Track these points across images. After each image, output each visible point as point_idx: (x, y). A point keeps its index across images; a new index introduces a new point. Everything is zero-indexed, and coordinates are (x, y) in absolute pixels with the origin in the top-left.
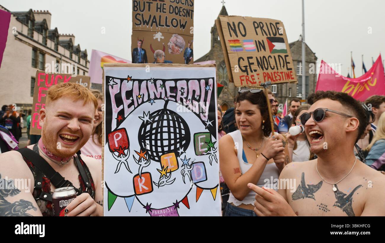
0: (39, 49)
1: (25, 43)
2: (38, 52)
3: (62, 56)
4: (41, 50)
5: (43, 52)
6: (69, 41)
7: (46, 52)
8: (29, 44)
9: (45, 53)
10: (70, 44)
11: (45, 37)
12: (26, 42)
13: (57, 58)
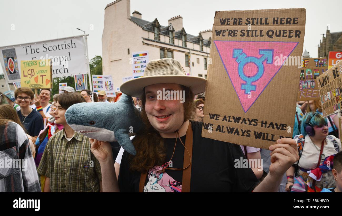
0: (166, 48)
1: (152, 46)
2: (166, 51)
3: (190, 50)
4: (168, 49)
5: (171, 50)
6: (198, 37)
7: (173, 49)
8: (156, 46)
9: (173, 51)
10: (200, 39)
11: (172, 37)
12: (154, 45)
13: (185, 53)
